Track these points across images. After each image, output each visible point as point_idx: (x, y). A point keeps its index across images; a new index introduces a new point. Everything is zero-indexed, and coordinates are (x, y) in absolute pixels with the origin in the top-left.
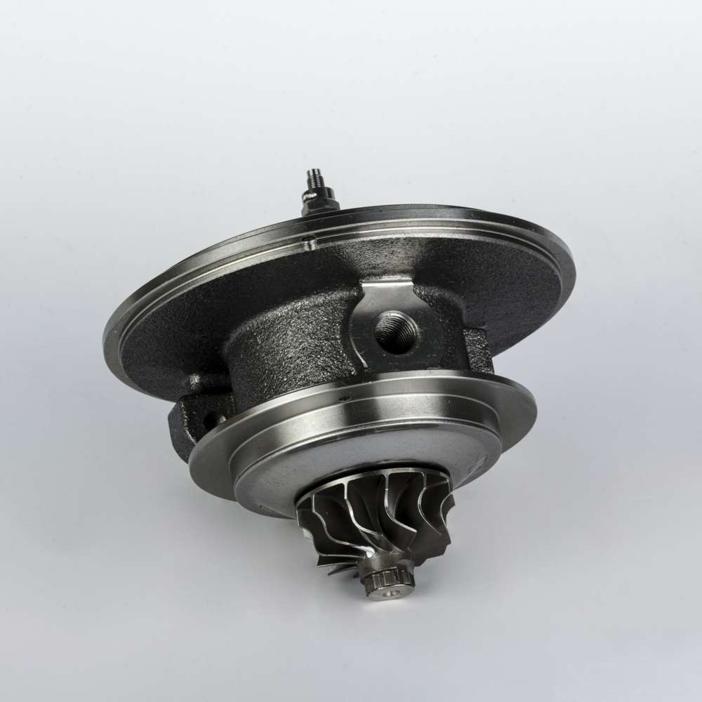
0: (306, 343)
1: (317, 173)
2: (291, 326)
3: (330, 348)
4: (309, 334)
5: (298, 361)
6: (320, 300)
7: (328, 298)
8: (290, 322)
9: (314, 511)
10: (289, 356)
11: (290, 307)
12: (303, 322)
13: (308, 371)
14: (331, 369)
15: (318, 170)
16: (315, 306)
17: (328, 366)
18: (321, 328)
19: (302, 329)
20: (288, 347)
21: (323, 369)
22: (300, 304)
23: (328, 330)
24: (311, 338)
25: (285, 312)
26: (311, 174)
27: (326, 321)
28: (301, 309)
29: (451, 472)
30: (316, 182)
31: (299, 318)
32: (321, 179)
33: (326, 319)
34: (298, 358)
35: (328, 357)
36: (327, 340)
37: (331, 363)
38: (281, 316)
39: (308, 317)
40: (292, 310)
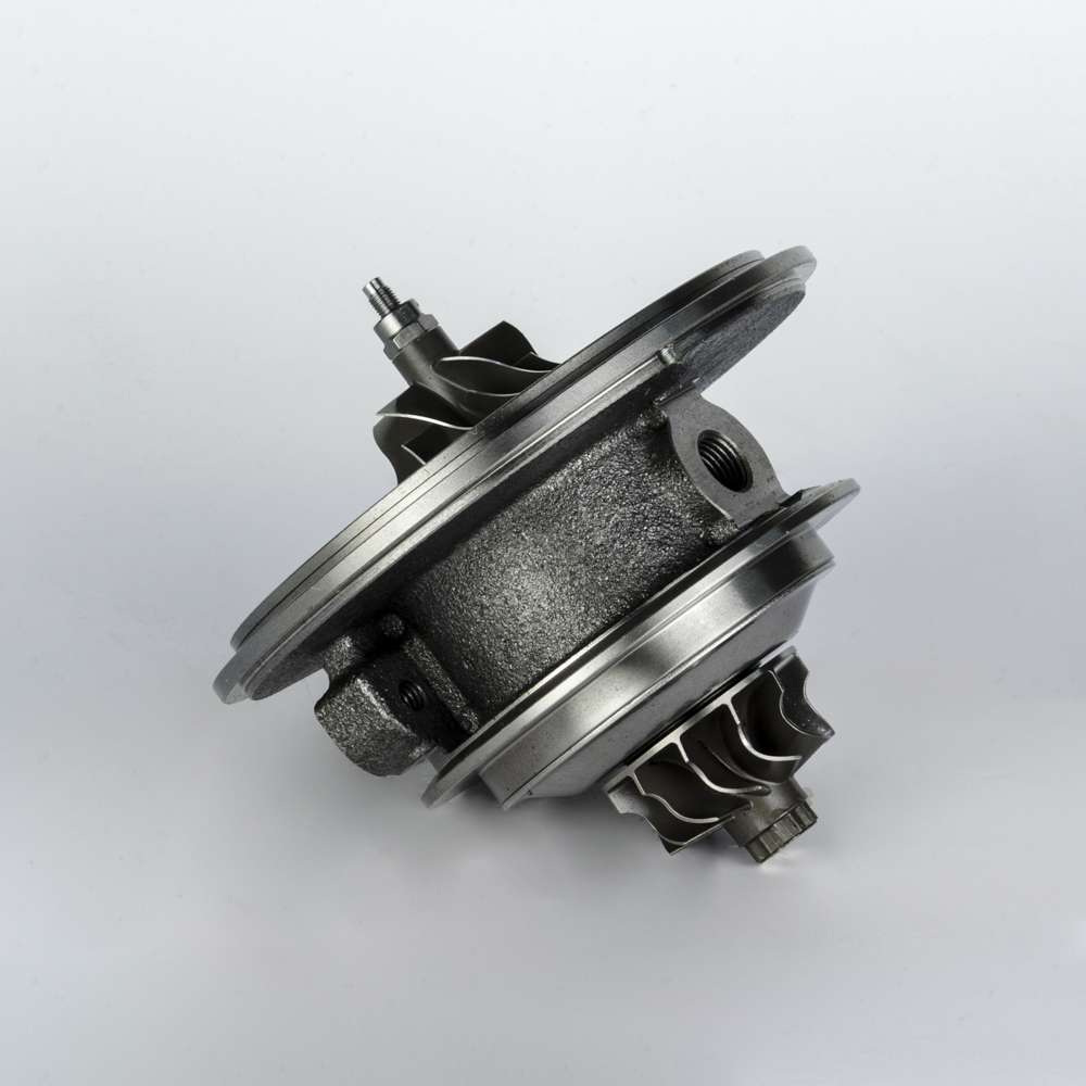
0: (616, 516)
2: (581, 499)
3: (655, 512)
4: (615, 501)
5: (617, 545)
6: (606, 447)
7: (615, 441)
8: (575, 494)
10: (598, 543)
11: (566, 472)
12: (598, 487)
13: (640, 554)
14: (671, 540)
16: (602, 458)
17: (666, 538)
18: (627, 487)
19: (600, 497)
20: (590, 531)
21: (661, 544)
22: (580, 462)
23: (638, 487)
24: (621, 506)
25: (561, 482)
27: (630, 474)
28: (584, 470)
31: (587, 483)
33: (627, 472)
34: (614, 541)
35: (659, 525)
36: (644, 500)
37: (667, 531)
38: (556, 489)
39: (601, 478)
40: (571, 474)
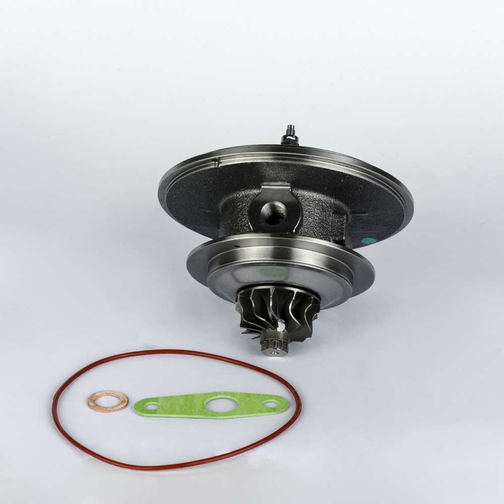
1: (292, 127)
9: (251, 298)
15: (294, 126)
26: (290, 127)
29: (322, 299)
30: (291, 130)
32: (294, 131)
